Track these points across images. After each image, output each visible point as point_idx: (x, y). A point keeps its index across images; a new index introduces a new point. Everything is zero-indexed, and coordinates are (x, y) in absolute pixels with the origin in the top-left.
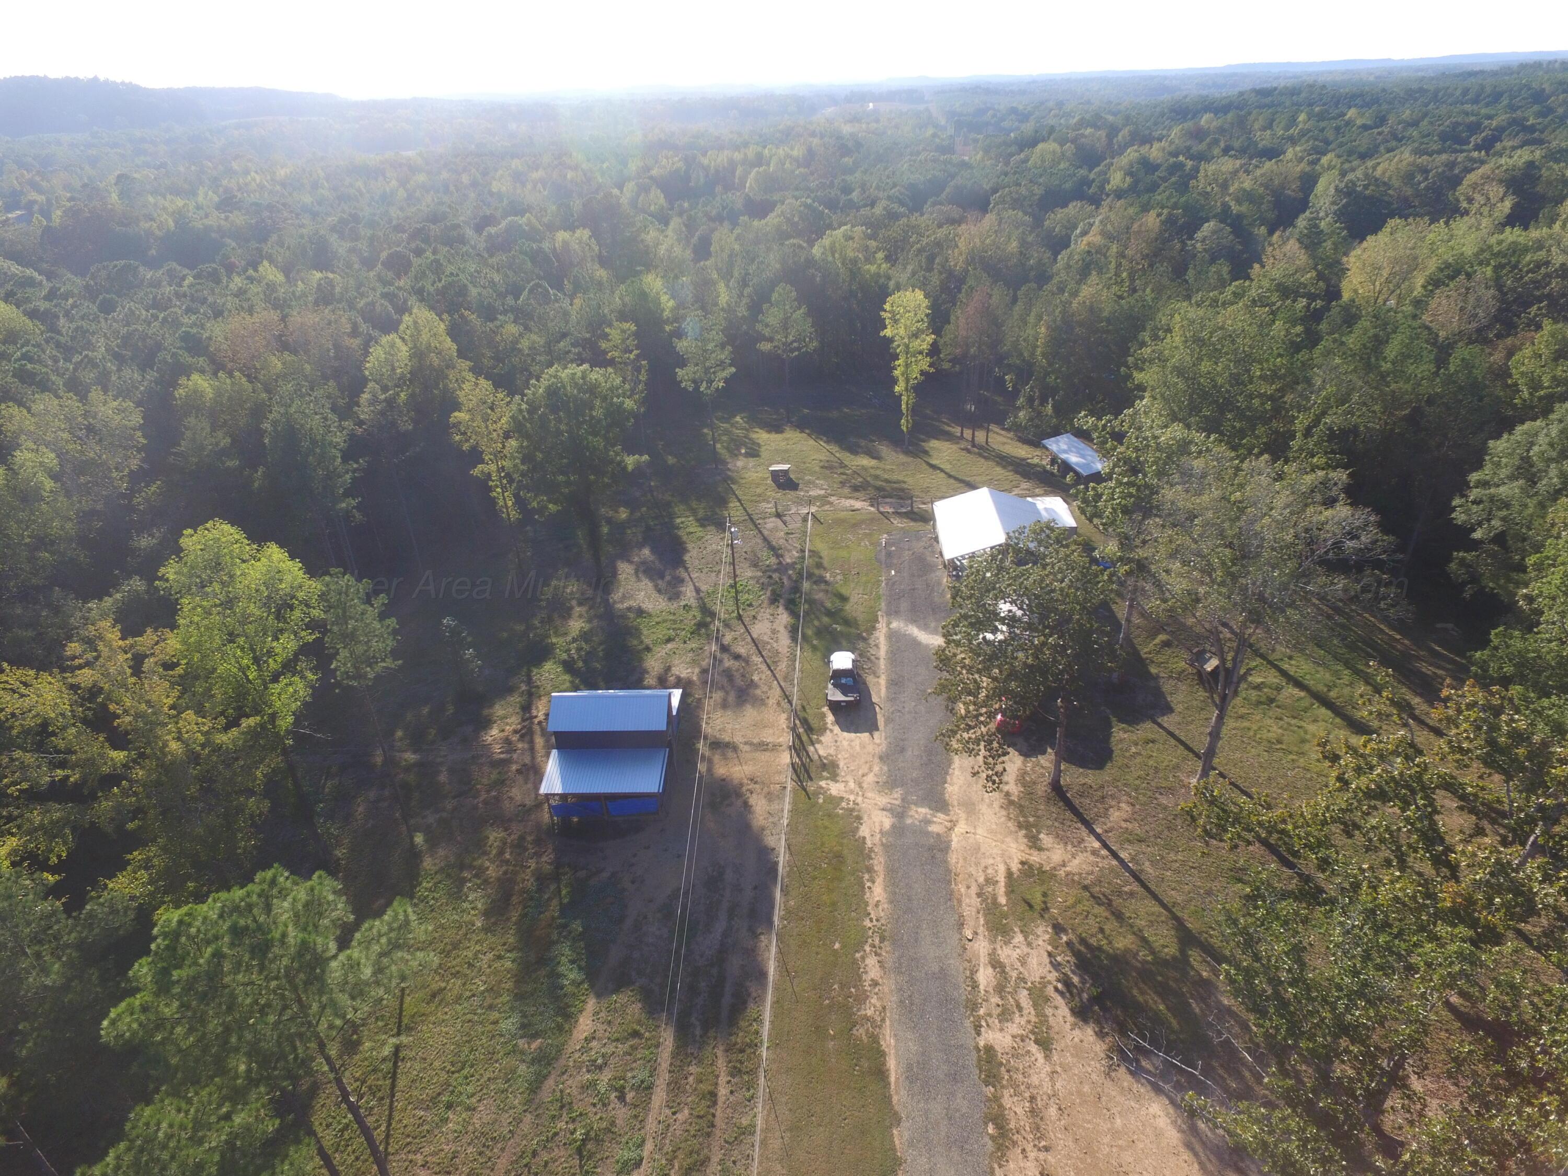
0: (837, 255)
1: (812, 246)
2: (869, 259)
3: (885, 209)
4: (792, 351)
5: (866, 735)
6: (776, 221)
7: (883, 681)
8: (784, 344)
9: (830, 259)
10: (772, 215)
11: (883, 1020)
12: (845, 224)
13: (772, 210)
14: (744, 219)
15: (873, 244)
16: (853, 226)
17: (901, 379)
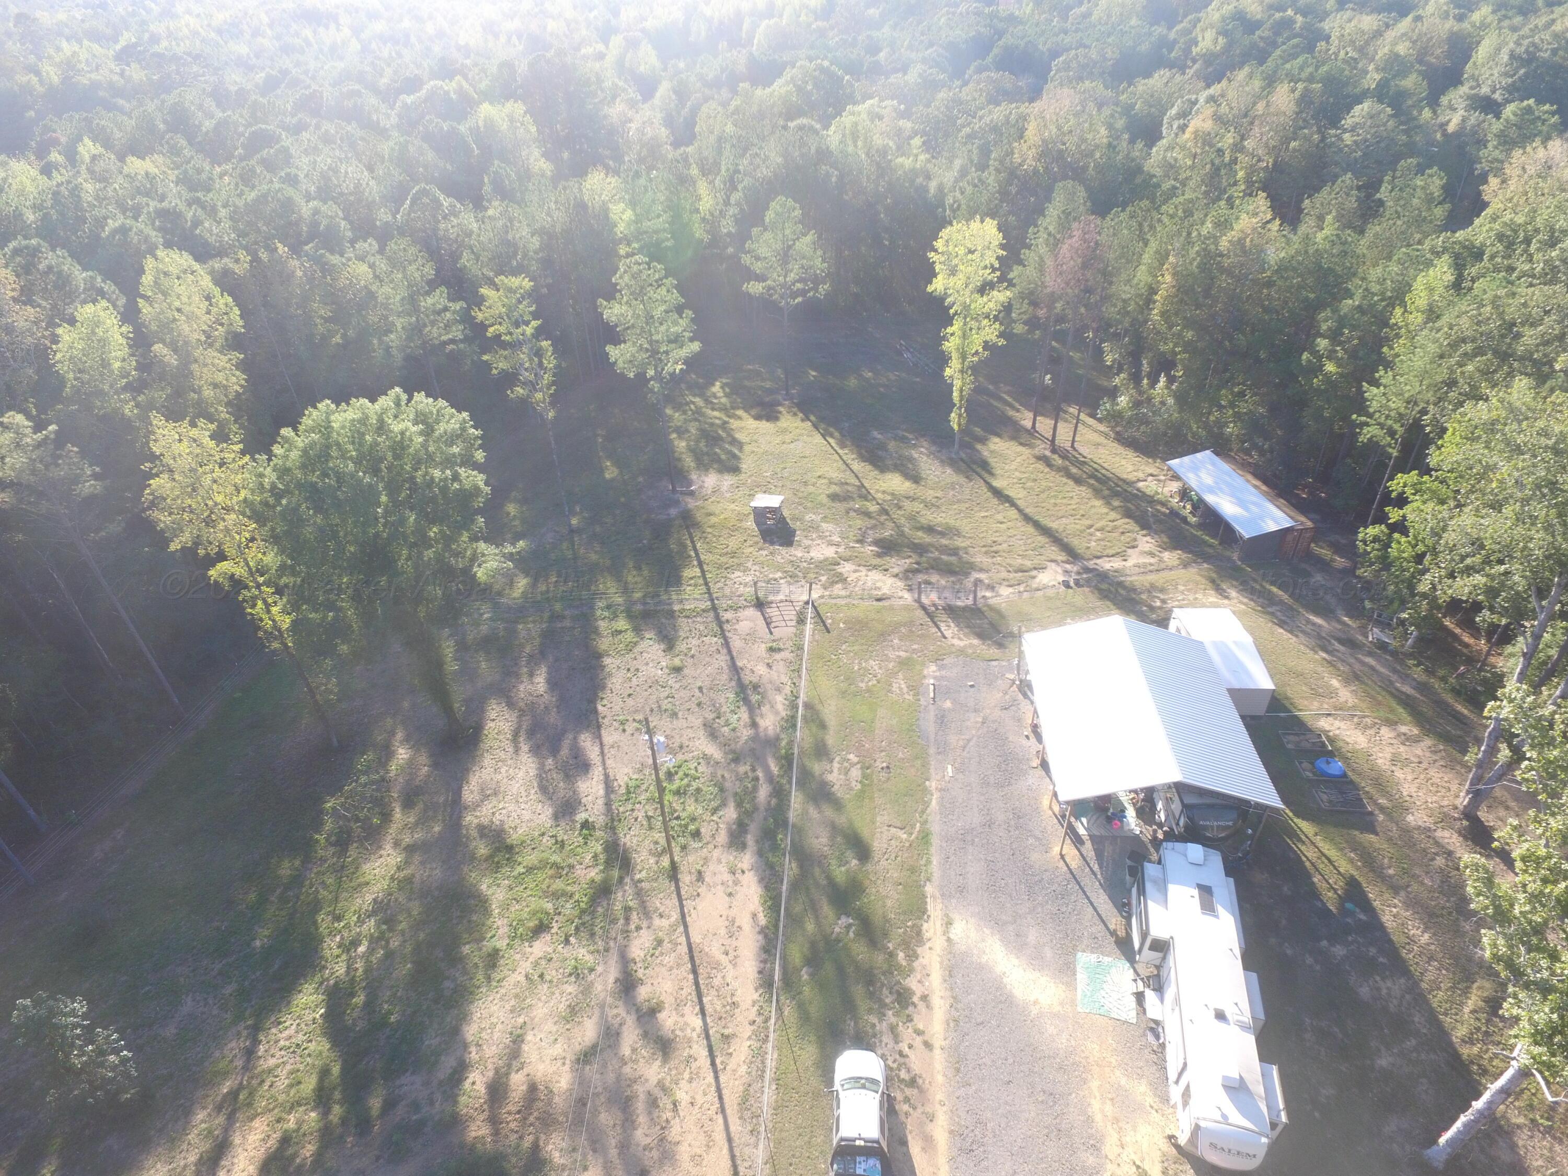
0: (860, 143)
1: (826, 127)
2: (902, 150)
3: (920, 75)
4: (794, 295)
6: (783, 90)
8: (783, 286)
9: (850, 149)
10: (779, 82)
12: (871, 97)
13: (780, 75)
14: (744, 86)
15: (906, 125)
16: (881, 101)
17: (955, 355)
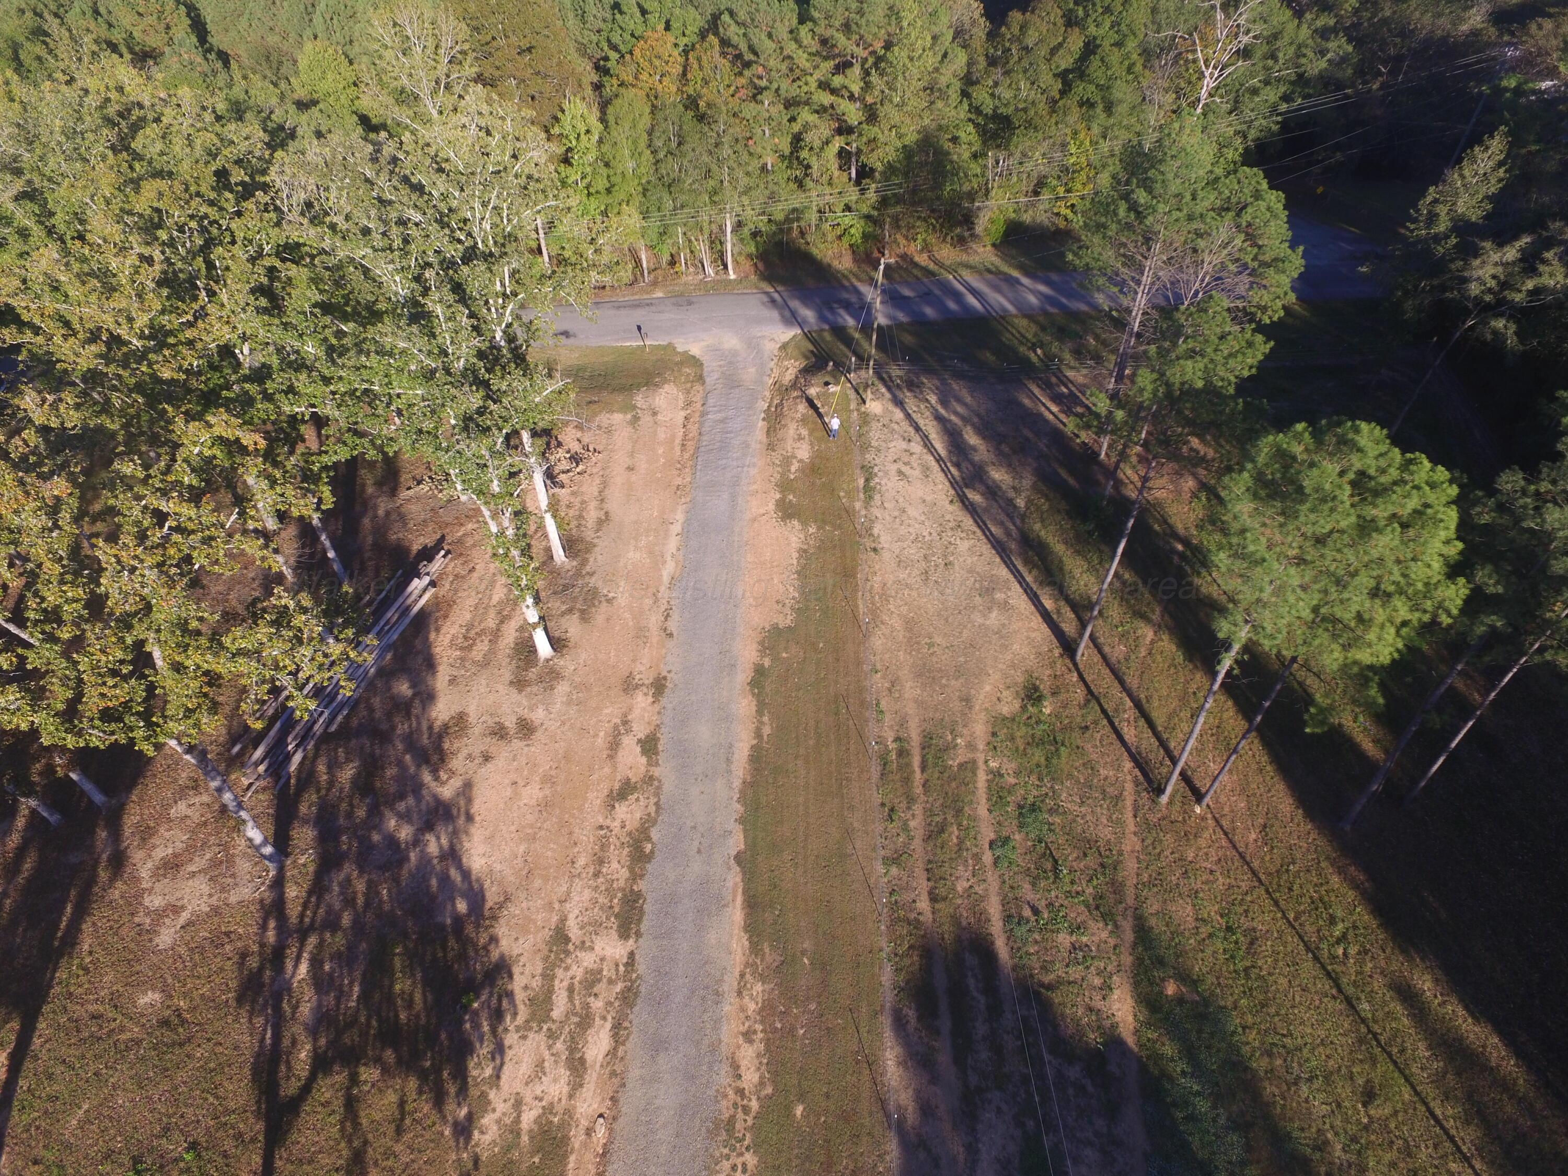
11: (742, 975)
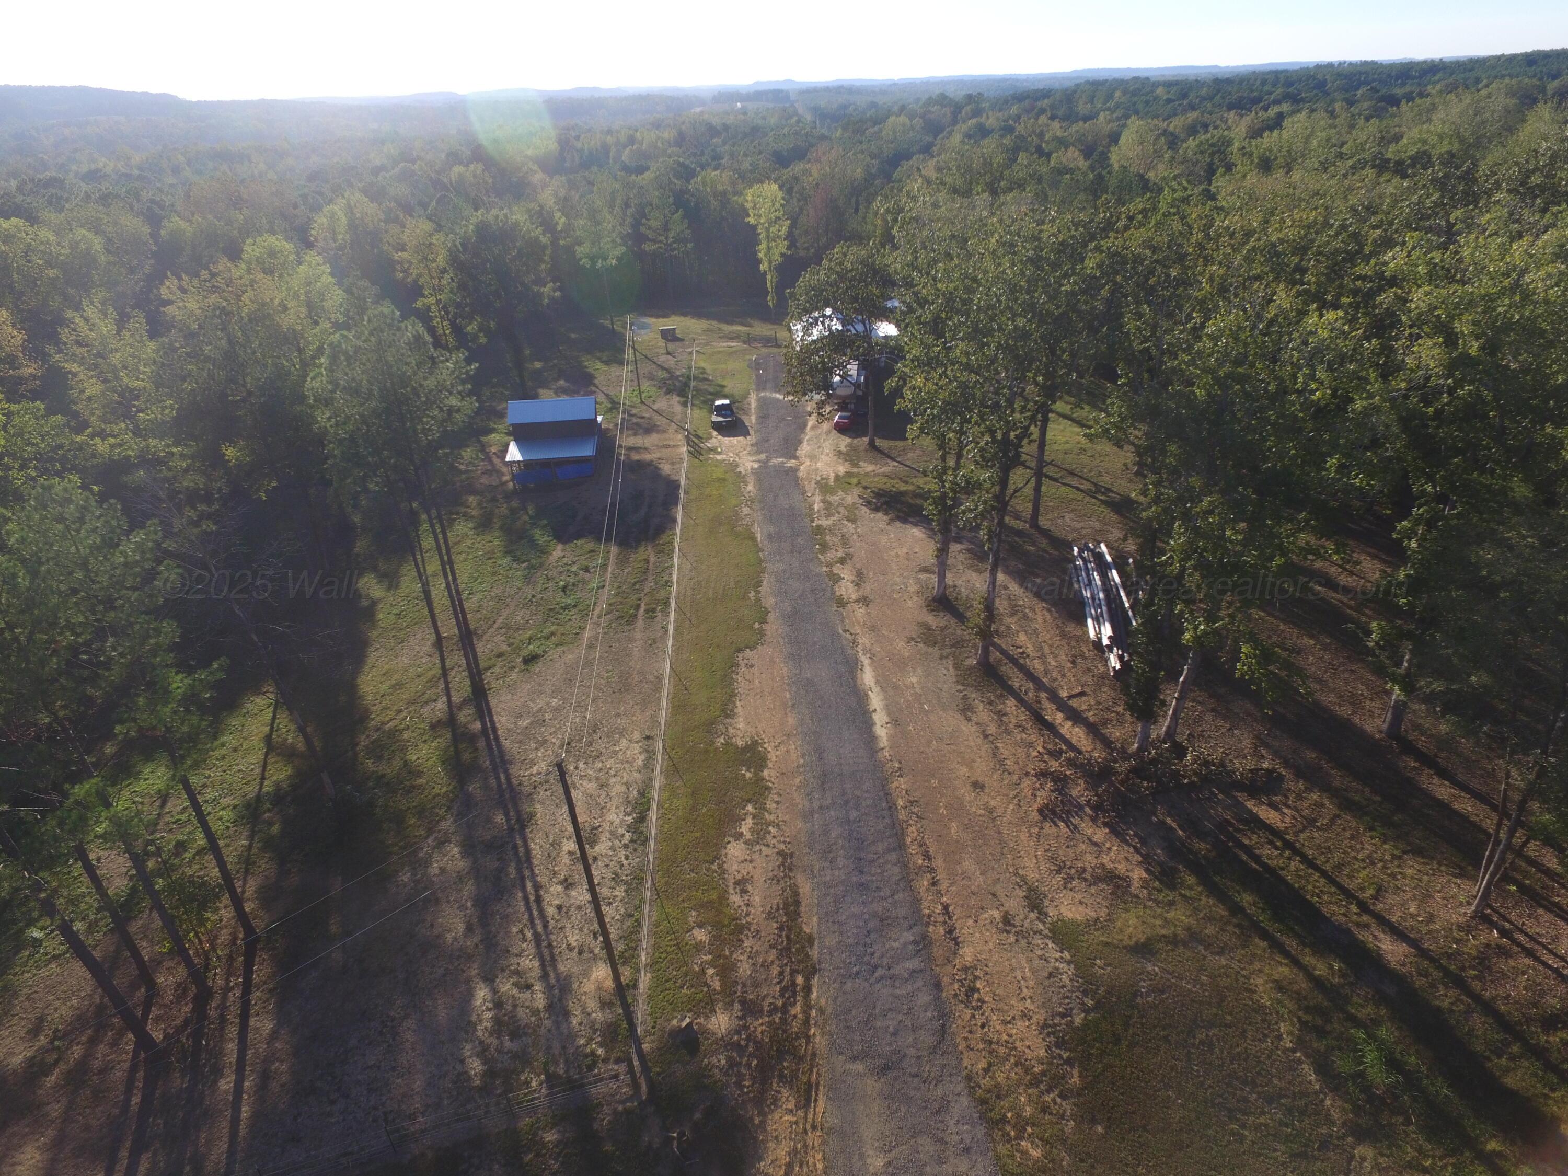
4: (672, 250)
5: (741, 438)
6: (652, 175)
7: (753, 418)
8: (666, 245)
9: (703, 191)
10: (647, 173)
11: (753, 524)
13: (647, 170)
17: (764, 259)
